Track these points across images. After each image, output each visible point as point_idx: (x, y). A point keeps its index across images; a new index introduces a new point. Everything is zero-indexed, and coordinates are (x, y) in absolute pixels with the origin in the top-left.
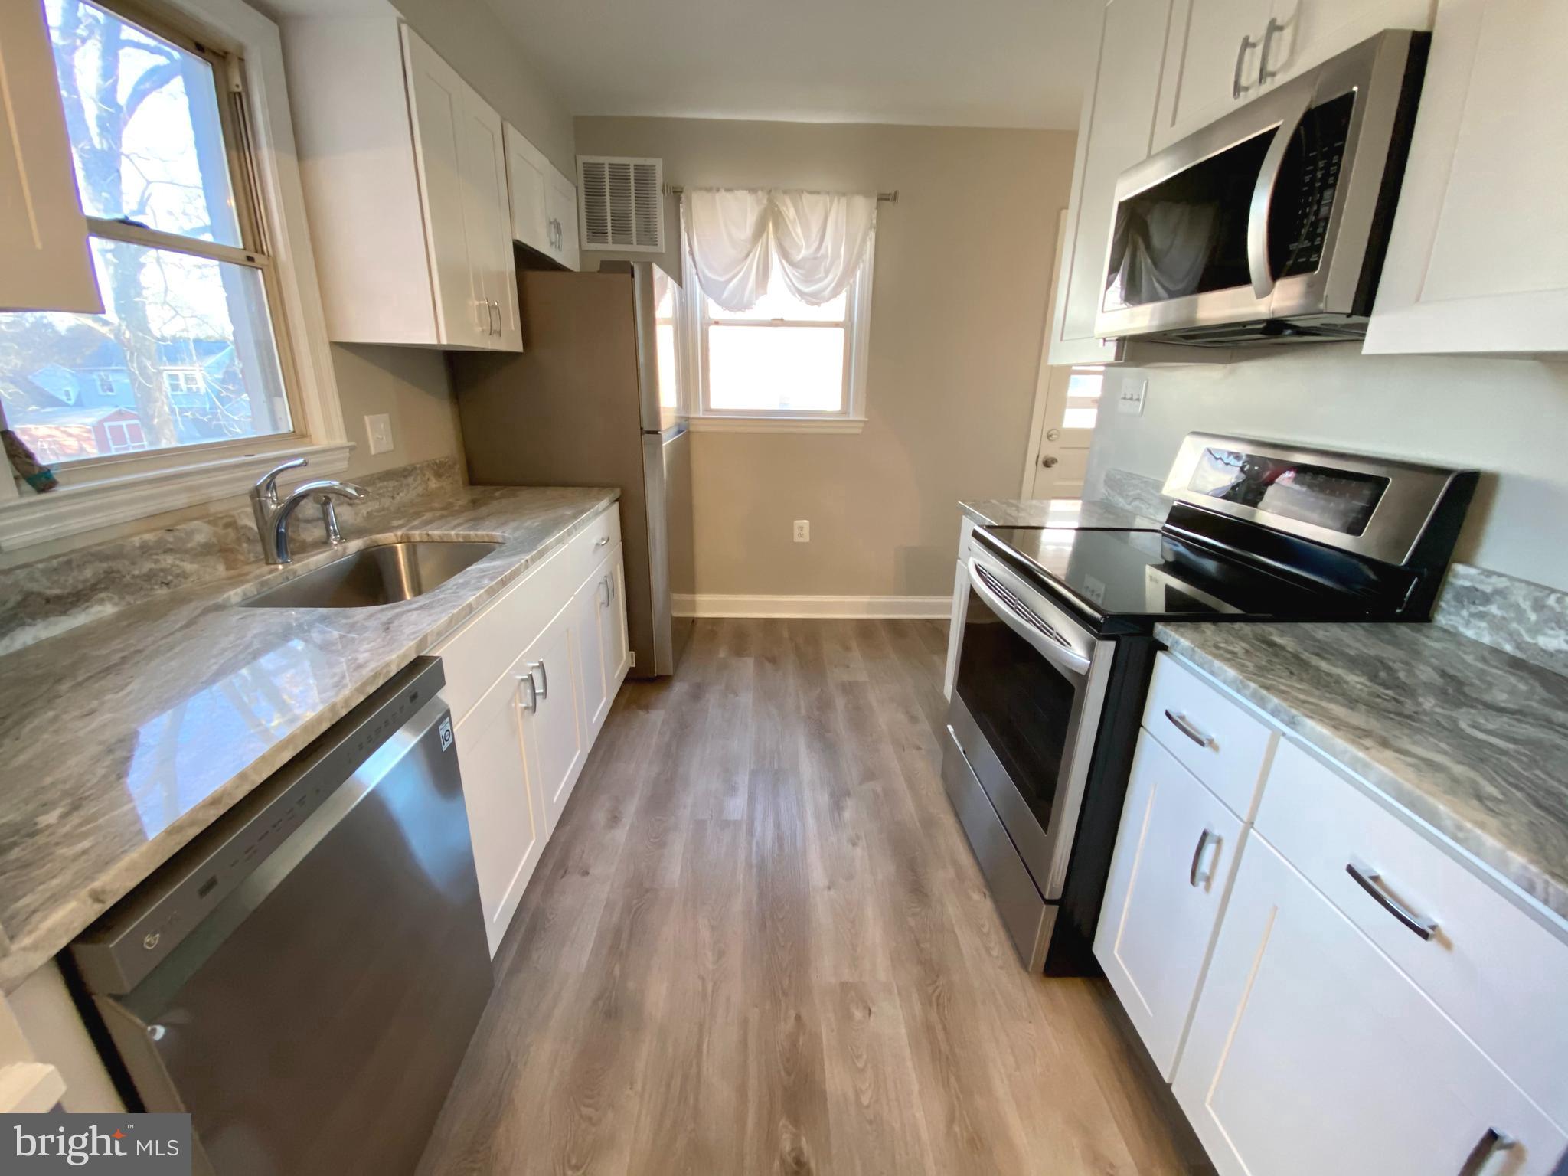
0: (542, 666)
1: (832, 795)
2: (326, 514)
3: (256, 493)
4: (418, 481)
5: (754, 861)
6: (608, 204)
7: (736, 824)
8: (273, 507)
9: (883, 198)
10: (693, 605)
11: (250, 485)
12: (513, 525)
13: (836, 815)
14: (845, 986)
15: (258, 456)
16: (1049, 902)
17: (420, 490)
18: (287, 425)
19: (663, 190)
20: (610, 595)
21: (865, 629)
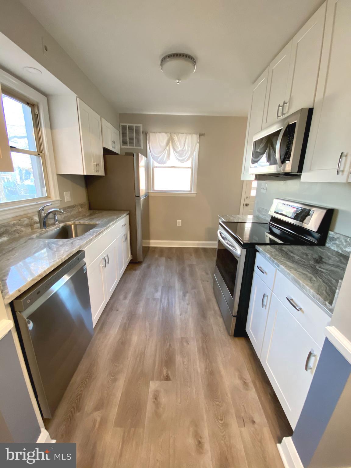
0: (107, 256)
1: (183, 293)
2: (55, 217)
3: (39, 212)
4: (77, 209)
5: (161, 308)
6: (128, 136)
7: (158, 299)
8: (43, 215)
9: (201, 135)
10: (149, 243)
11: (38, 210)
12: (101, 220)
13: (184, 297)
14: (182, 338)
15: (39, 202)
16: (234, 316)
17: (77, 211)
18: (45, 195)
19: (142, 133)
20: (126, 239)
21: (196, 250)
